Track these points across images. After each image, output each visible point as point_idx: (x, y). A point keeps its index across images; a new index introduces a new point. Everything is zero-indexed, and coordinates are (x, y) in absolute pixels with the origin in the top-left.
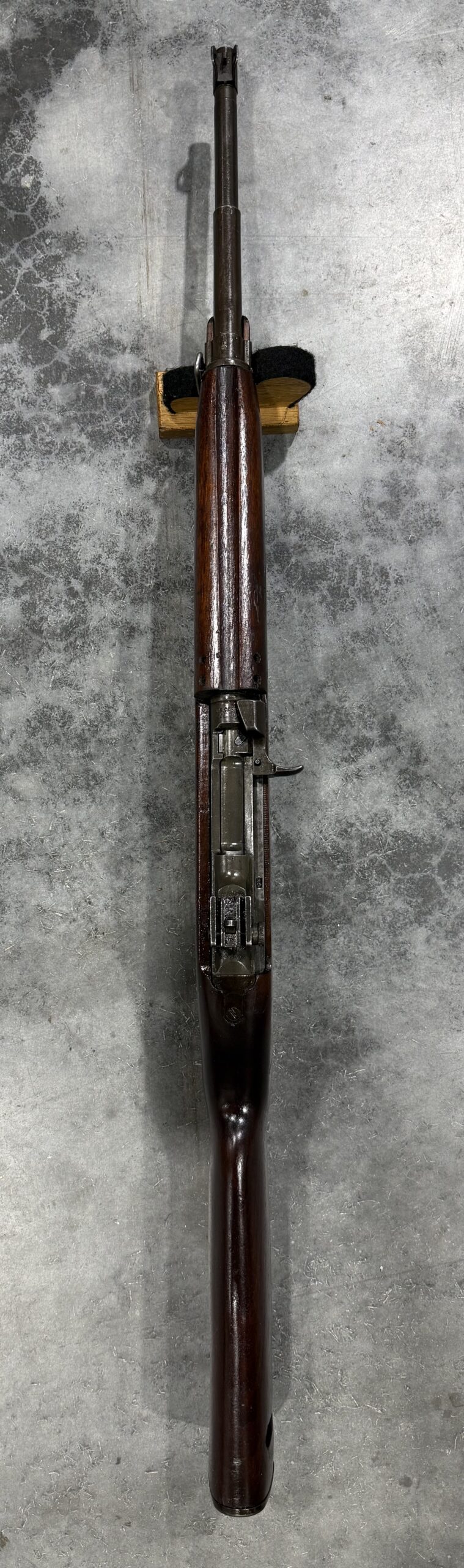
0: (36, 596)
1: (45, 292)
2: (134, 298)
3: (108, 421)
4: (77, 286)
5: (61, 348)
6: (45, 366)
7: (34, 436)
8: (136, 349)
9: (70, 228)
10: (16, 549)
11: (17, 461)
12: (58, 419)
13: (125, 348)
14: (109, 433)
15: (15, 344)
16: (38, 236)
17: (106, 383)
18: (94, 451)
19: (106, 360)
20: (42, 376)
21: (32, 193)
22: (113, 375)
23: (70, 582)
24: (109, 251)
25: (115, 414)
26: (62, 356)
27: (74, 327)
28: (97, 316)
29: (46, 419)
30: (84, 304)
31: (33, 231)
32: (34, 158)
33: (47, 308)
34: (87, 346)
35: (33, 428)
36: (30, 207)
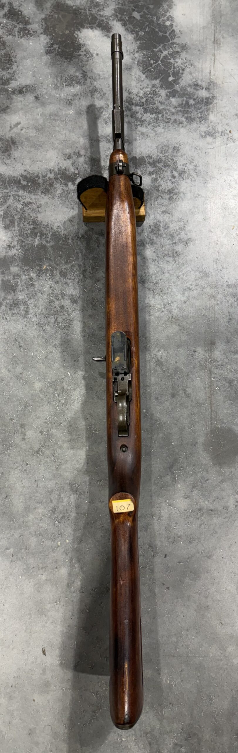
0: (158, 176)
1: (172, 64)
2: (208, 71)
3: (194, 114)
4: (185, 63)
5: (177, 85)
6: (170, 90)
7: (163, 116)
8: (208, 89)
9: (184, 43)
10: (151, 157)
11: (155, 124)
12: (173, 110)
13: (203, 88)
14: (194, 118)
15: (158, 81)
16: (171, 43)
17: (194, 100)
18: (187, 124)
19: (195, 91)
20: (168, 94)
21: (170, 28)
22: (197, 97)
23: (172, 172)
24: (199, 52)
25: (197, 111)
26: (177, 87)
27: (183, 78)
28: (193, 75)
29: (169, 110)
30: (187, 70)
31: (169, 41)
32: (172, 15)
33: (172, 69)
34: (187, 85)
35: (163, 113)
36: (168, 33)
